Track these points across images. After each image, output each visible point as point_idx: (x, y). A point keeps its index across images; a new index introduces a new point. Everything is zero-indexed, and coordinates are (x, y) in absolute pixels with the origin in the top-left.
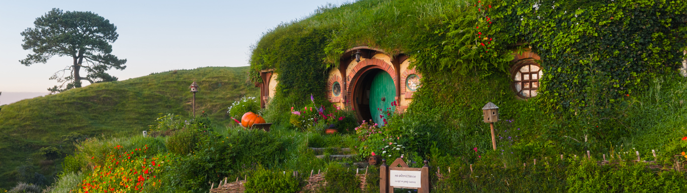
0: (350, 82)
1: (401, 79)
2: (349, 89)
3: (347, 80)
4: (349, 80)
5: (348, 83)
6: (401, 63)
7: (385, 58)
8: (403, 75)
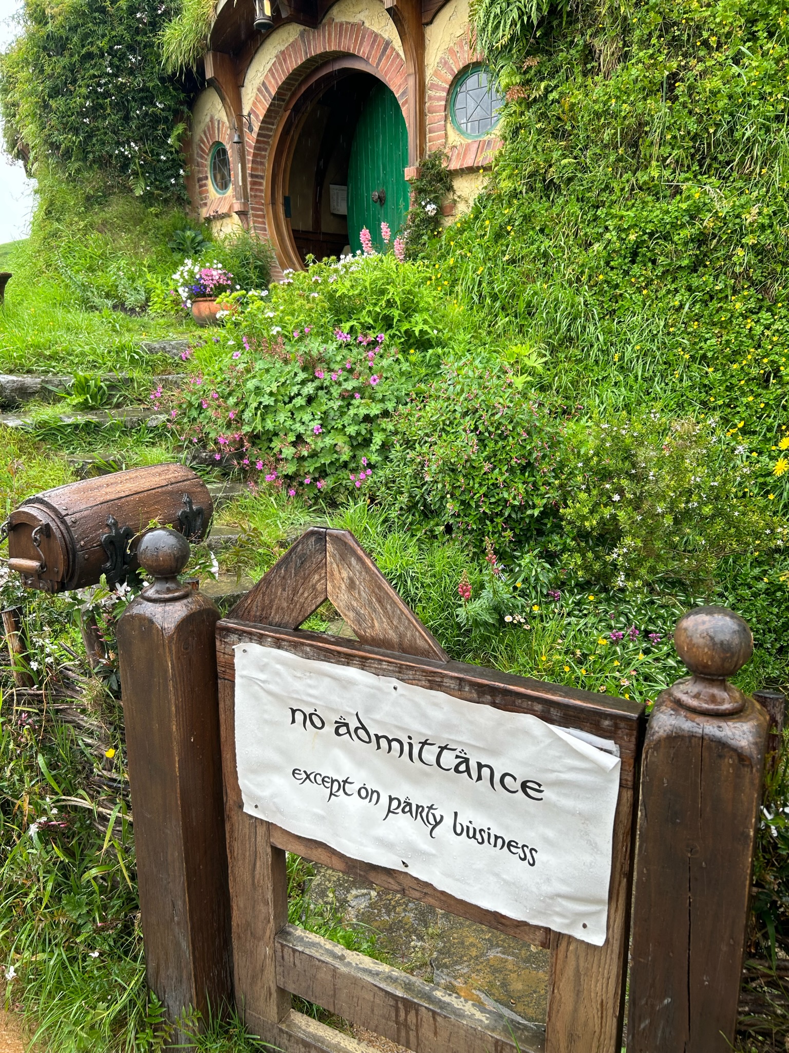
0: (255, 135)
1: (430, 93)
2: (253, 162)
3: (246, 130)
4: (251, 130)
5: (251, 139)
6: (431, 22)
7: (367, 13)
8: (436, 73)
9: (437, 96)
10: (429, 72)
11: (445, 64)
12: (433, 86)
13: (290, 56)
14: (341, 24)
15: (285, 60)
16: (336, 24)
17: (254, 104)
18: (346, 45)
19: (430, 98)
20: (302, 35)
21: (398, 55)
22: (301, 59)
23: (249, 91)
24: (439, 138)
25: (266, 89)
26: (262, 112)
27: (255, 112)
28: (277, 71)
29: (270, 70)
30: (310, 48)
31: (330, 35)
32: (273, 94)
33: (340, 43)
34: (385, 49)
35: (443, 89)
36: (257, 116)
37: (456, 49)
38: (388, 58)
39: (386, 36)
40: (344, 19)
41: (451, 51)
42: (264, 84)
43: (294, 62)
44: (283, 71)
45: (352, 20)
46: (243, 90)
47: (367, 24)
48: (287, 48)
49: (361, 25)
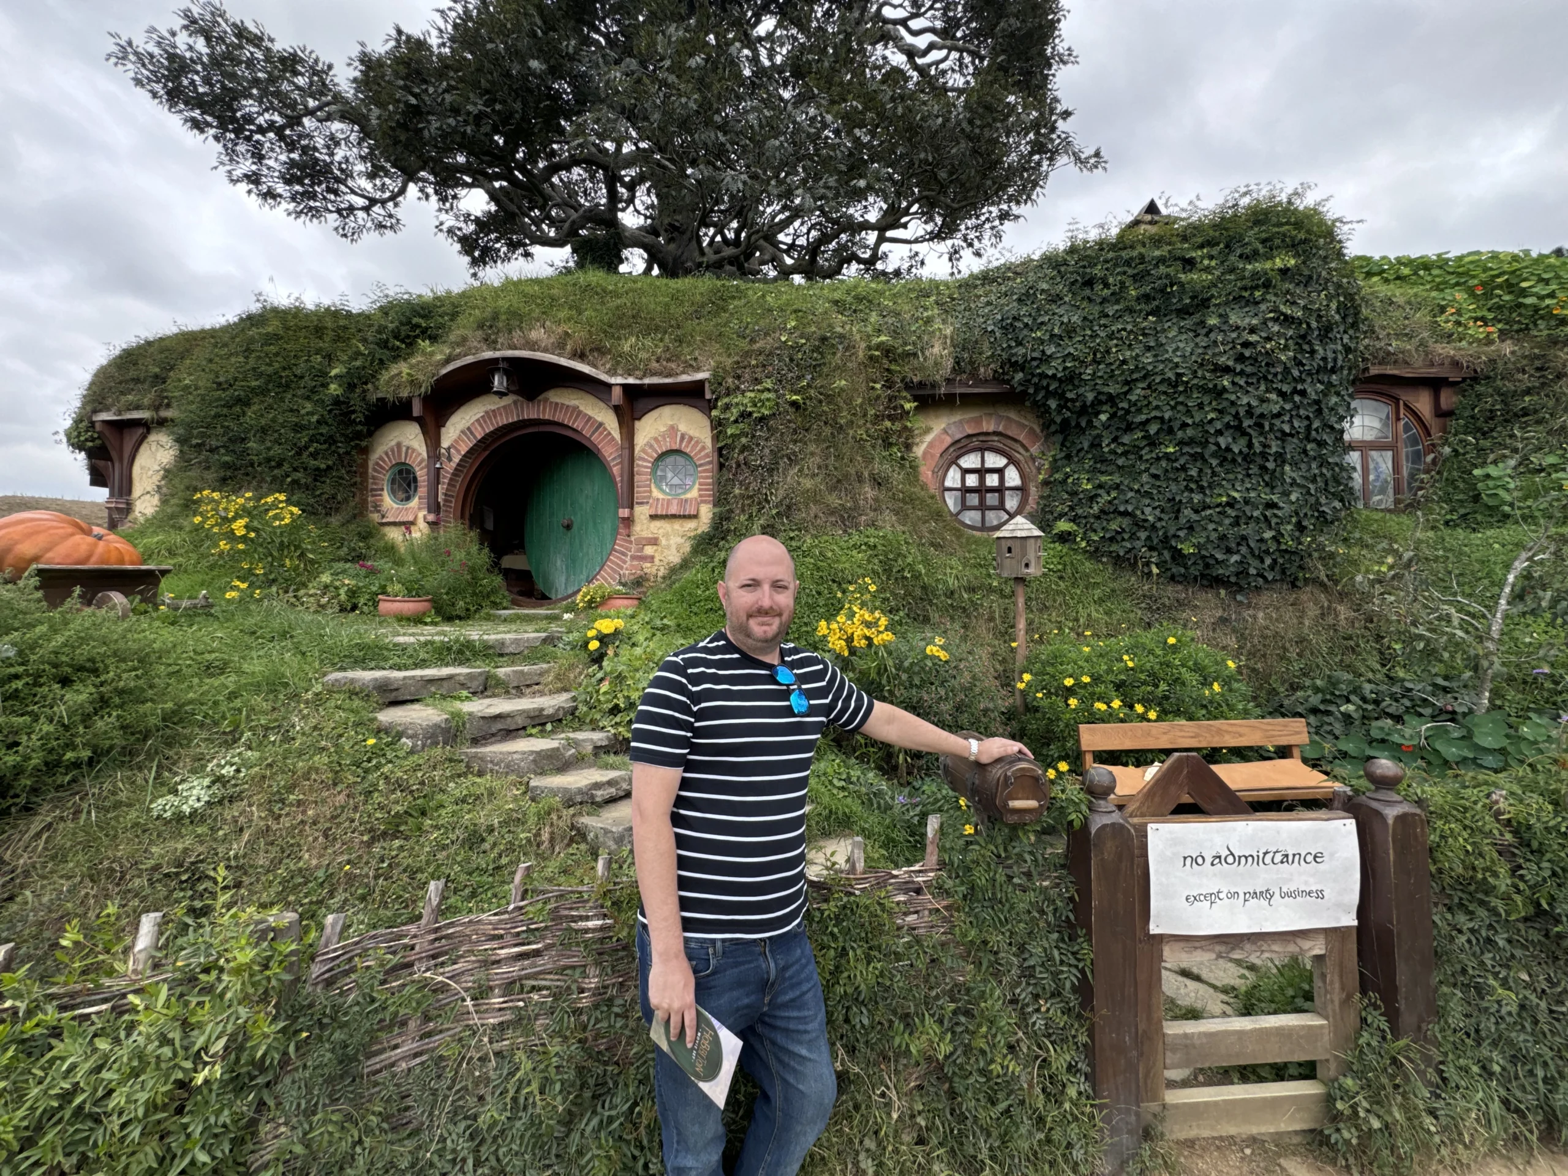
0: (453, 465)
1: (637, 462)
2: (449, 484)
3: (444, 457)
4: (450, 459)
5: (450, 467)
6: (639, 419)
8: (643, 451)
9: (643, 465)
10: (637, 449)
11: (651, 446)
12: (640, 458)
13: (501, 414)
14: (556, 403)
15: (495, 416)
16: (551, 402)
17: (456, 441)
18: (559, 417)
19: (638, 466)
20: (515, 402)
21: (610, 433)
22: (513, 419)
23: (452, 430)
24: (644, 492)
25: (471, 432)
26: (464, 449)
27: (455, 448)
28: (485, 422)
29: (478, 420)
30: (523, 411)
31: (544, 408)
32: (479, 437)
33: (554, 415)
34: (598, 427)
35: (649, 461)
36: (458, 451)
37: (660, 438)
38: (601, 433)
39: (599, 419)
40: (558, 400)
41: (656, 439)
42: (468, 428)
43: (505, 420)
44: (492, 423)
45: (567, 403)
46: (443, 430)
47: (582, 408)
48: (498, 408)
49: (576, 408)
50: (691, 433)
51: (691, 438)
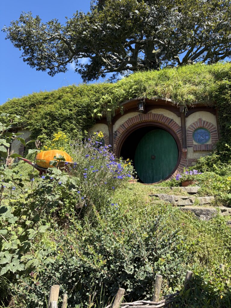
0: (118, 137)
3: (114, 134)
4: (117, 135)
5: (116, 137)
6: (187, 117)
7: (164, 112)
8: (189, 128)
10: (187, 128)
11: (192, 126)
12: (188, 131)
13: (134, 119)
14: (155, 114)
15: (132, 120)
16: (153, 114)
17: (118, 129)
18: (156, 119)
19: (188, 133)
20: (139, 115)
21: (176, 123)
22: (139, 120)
23: (117, 125)
24: (190, 142)
25: (124, 126)
26: (121, 132)
27: (118, 131)
28: (129, 122)
29: (126, 122)
30: (142, 118)
31: (150, 116)
32: (127, 128)
33: (154, 118)
34: (171, 121)
35: (192, 132)
36: (119, 132)
37: (195, 123)
38: (172, 123)
39: (171, 118)
41: (194, 123)
42: (123, 125)
43: (136, 121)
44: (131, 123)
45: (158, 113)
46: (114, 126)
47: (165, 115)
48: (133, 117)
49: (162, 115)
50: (207, 121)
51: (207, 123)
